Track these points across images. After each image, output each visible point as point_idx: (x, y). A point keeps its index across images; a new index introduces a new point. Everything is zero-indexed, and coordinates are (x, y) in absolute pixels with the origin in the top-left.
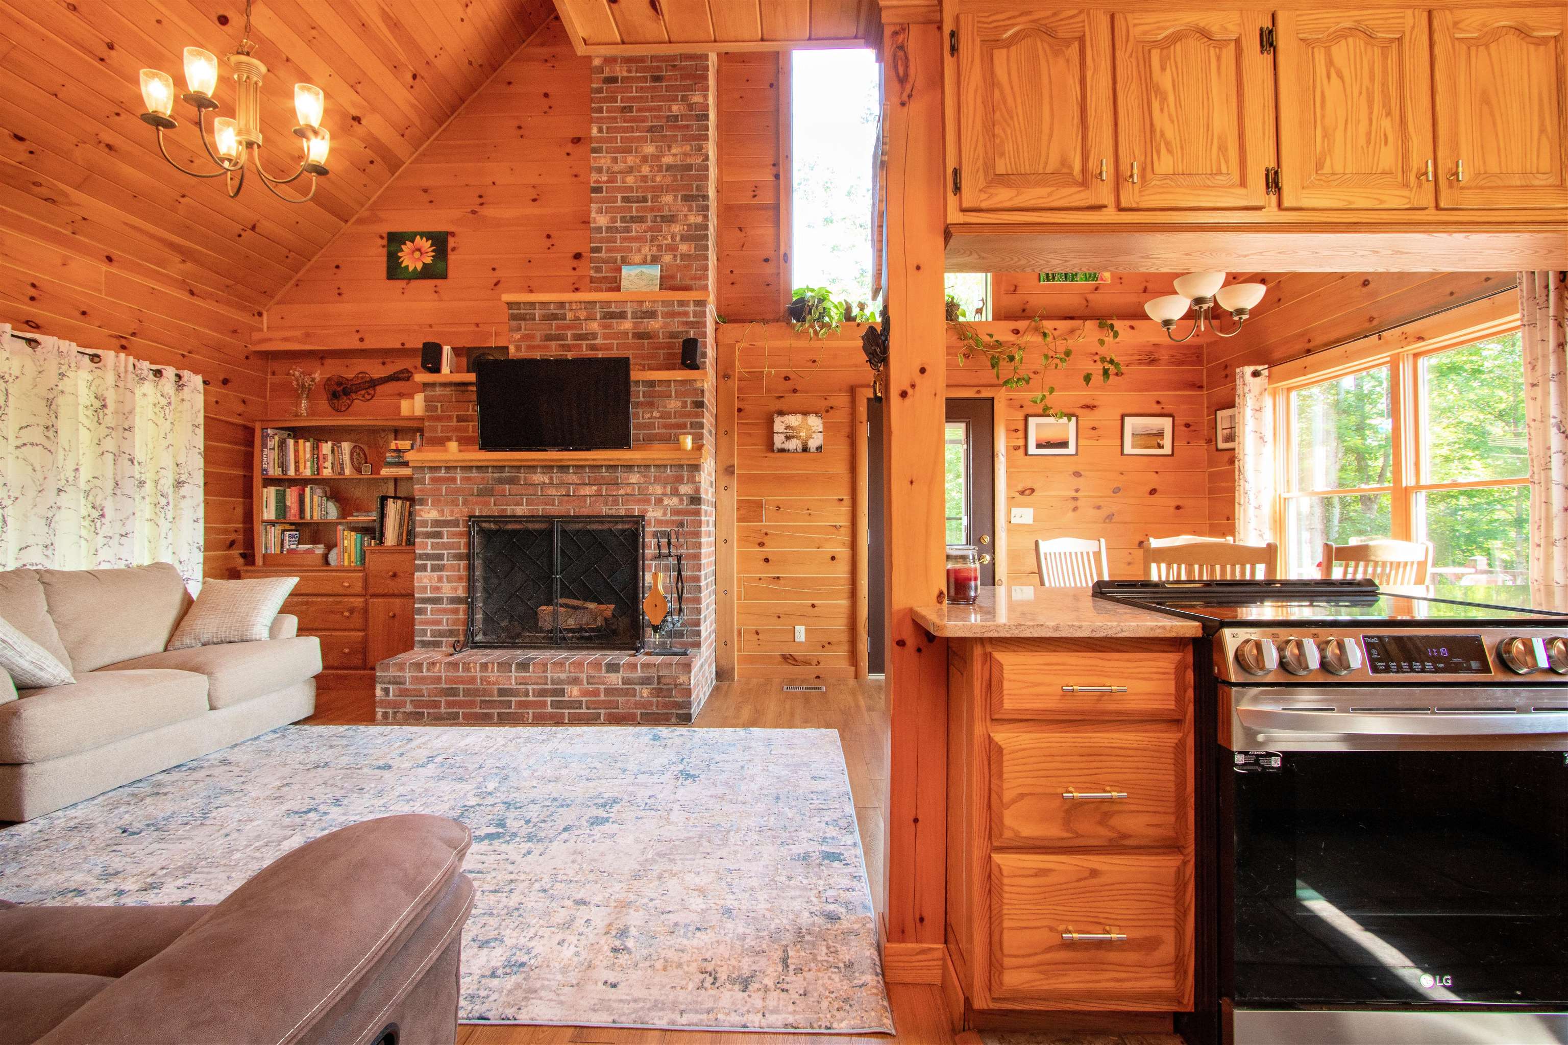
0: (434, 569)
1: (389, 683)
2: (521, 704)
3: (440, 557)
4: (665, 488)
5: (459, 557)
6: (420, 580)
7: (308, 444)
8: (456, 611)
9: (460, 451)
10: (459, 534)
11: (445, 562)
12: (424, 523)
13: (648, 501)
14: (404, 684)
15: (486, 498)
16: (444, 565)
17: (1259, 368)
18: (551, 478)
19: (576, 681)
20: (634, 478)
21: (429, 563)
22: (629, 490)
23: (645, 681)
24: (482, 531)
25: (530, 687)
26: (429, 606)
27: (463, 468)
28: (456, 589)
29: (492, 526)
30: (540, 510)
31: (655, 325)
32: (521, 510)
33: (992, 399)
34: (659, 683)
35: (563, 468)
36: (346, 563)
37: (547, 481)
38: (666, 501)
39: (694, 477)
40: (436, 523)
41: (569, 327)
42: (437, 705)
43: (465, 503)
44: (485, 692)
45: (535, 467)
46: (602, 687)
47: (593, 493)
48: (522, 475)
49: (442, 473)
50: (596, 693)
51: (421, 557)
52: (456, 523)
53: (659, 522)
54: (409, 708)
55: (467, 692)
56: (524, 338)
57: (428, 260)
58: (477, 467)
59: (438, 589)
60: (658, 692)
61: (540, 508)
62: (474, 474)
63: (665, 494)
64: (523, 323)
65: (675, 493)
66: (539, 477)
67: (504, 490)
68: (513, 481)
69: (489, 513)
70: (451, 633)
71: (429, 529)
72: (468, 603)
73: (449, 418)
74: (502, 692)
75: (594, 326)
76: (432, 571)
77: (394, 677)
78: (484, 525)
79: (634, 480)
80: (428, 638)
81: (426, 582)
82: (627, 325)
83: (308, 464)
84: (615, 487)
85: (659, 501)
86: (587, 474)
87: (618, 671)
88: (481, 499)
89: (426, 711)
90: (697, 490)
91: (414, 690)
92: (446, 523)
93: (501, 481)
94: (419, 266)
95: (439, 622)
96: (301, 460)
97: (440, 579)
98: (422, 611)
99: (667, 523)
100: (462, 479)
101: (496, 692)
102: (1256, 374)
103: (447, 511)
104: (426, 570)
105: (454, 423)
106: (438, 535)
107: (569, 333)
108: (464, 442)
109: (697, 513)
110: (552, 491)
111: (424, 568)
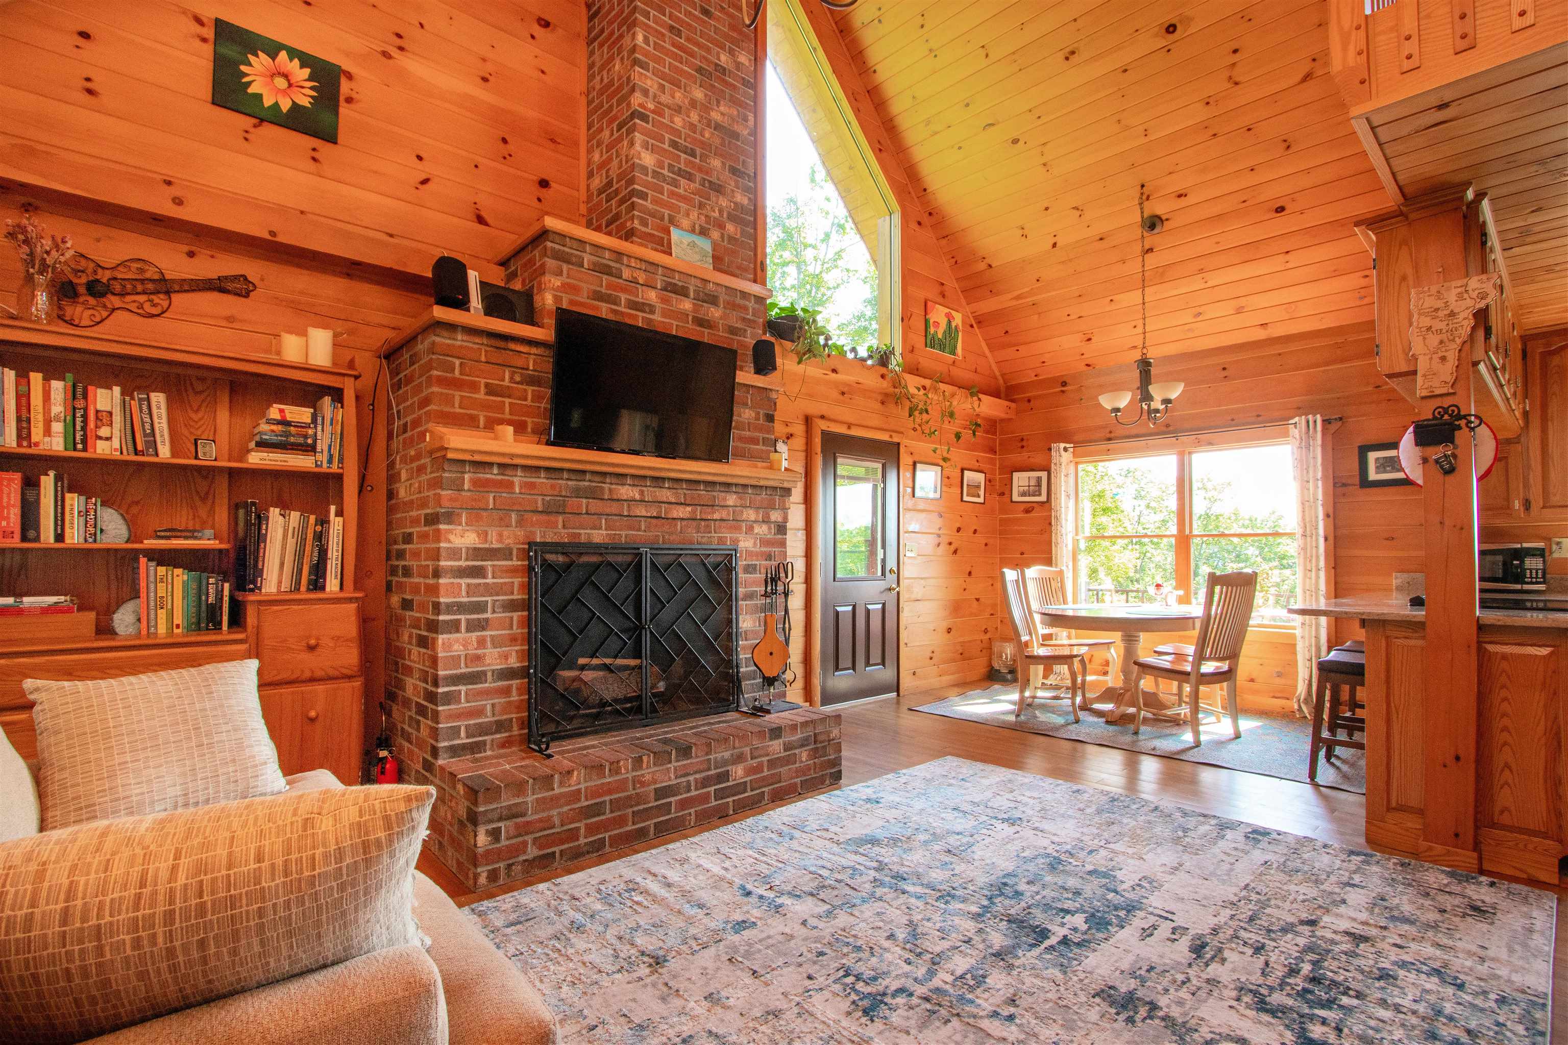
0: (472, 627)
1: (500, 819)
2: (683, 804)
3: (480, 608)
4: (757, 513)
5: (511, 606)
6: (448, 646)
7: (57, 386)
8: (507, 691)
9: (515, 440)
10: (513, 571)
11: (488, 615)
12: (455, 553)
13: (737, 529)
14: (523, 815)
15: (552, 518)
16: (487, 620)
17: (1068, 445)
18: (642, 493)
19: (739, 759)
20: (731, 500)
21: (463, 617)
22: (724, 514)
23: (803, 744)
24: (547, 566)
25: (691, 778)
26: (463, 688)
27: (525, 468)
28: (506, 657)
29: (561, 558)
30: (624, 535)
31: (715, 313)
32: (599, 536)
33: (899, 444)
34: (815, 742)
35: (658, 481)
36: (162, 629)
37: (637, 497)
38: (757, 529)
39: (784, 502)
40: (477, 553)
41: (624, 290)
42: (573, 835)
43: (520, 523)
44: (639, 799)
45: (624, 476)
46: (765, 759)
47: (687, 515)
48: (606, 486)
49: (494, 474)
50: (758, 769)
51: (450, 608)
52: (506, 553)
53: (750, 554)
54: (532, 852)
55: (616, 805)
56: (565, 287)
57: (305, 102)
58: (547, 469)
59: (478, 658)
60: (815, 753)
61: (623, 533)
62: (541, 480)
63: (756, 521)
64: (565, 267)
65: (766, 521)
66: (627, 491)
67: (580, 506)
68: (594, 494)
69: (556, 539)
70: (500, 726)
71: (463, 563)
72: (528, 675)
73: (474, 387)
74: (661, 793)
75: (652, 296)
76: (468, 630)
77: (509, 807)
78: (551, 557)
79: (730, 502)
80: (463, 740)
81: (458, 649)
82: (687, 305)
83: (57, 427)
84: (709, 509)
85: (750, 529)
86: (683, 492)
87: (779, 737)
88: (544, 517)
89: (557, 849)
90: (785, 519)
91: (541, 820)
92: (491, 554)
93: (578, 493)
94: (285, 105)
95: (480, 712)
96: (37, 417)
97: (481, 643)
98: (450, 698)
99: (757, 554)
100: (524, 485)
101: (652, 795)
102: (1065, 449)
103: (493, 534)
104: (458, 630)
105: (481, 395)
106: (478, 572)
107: (623, 297)
108: (520, 428)
109: (783, 544)
110: (641, 511)
111: (455, 627)
